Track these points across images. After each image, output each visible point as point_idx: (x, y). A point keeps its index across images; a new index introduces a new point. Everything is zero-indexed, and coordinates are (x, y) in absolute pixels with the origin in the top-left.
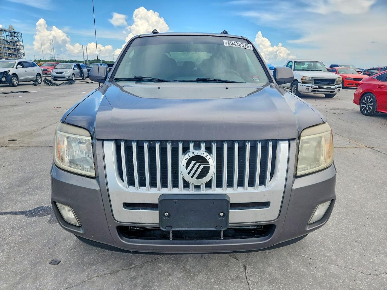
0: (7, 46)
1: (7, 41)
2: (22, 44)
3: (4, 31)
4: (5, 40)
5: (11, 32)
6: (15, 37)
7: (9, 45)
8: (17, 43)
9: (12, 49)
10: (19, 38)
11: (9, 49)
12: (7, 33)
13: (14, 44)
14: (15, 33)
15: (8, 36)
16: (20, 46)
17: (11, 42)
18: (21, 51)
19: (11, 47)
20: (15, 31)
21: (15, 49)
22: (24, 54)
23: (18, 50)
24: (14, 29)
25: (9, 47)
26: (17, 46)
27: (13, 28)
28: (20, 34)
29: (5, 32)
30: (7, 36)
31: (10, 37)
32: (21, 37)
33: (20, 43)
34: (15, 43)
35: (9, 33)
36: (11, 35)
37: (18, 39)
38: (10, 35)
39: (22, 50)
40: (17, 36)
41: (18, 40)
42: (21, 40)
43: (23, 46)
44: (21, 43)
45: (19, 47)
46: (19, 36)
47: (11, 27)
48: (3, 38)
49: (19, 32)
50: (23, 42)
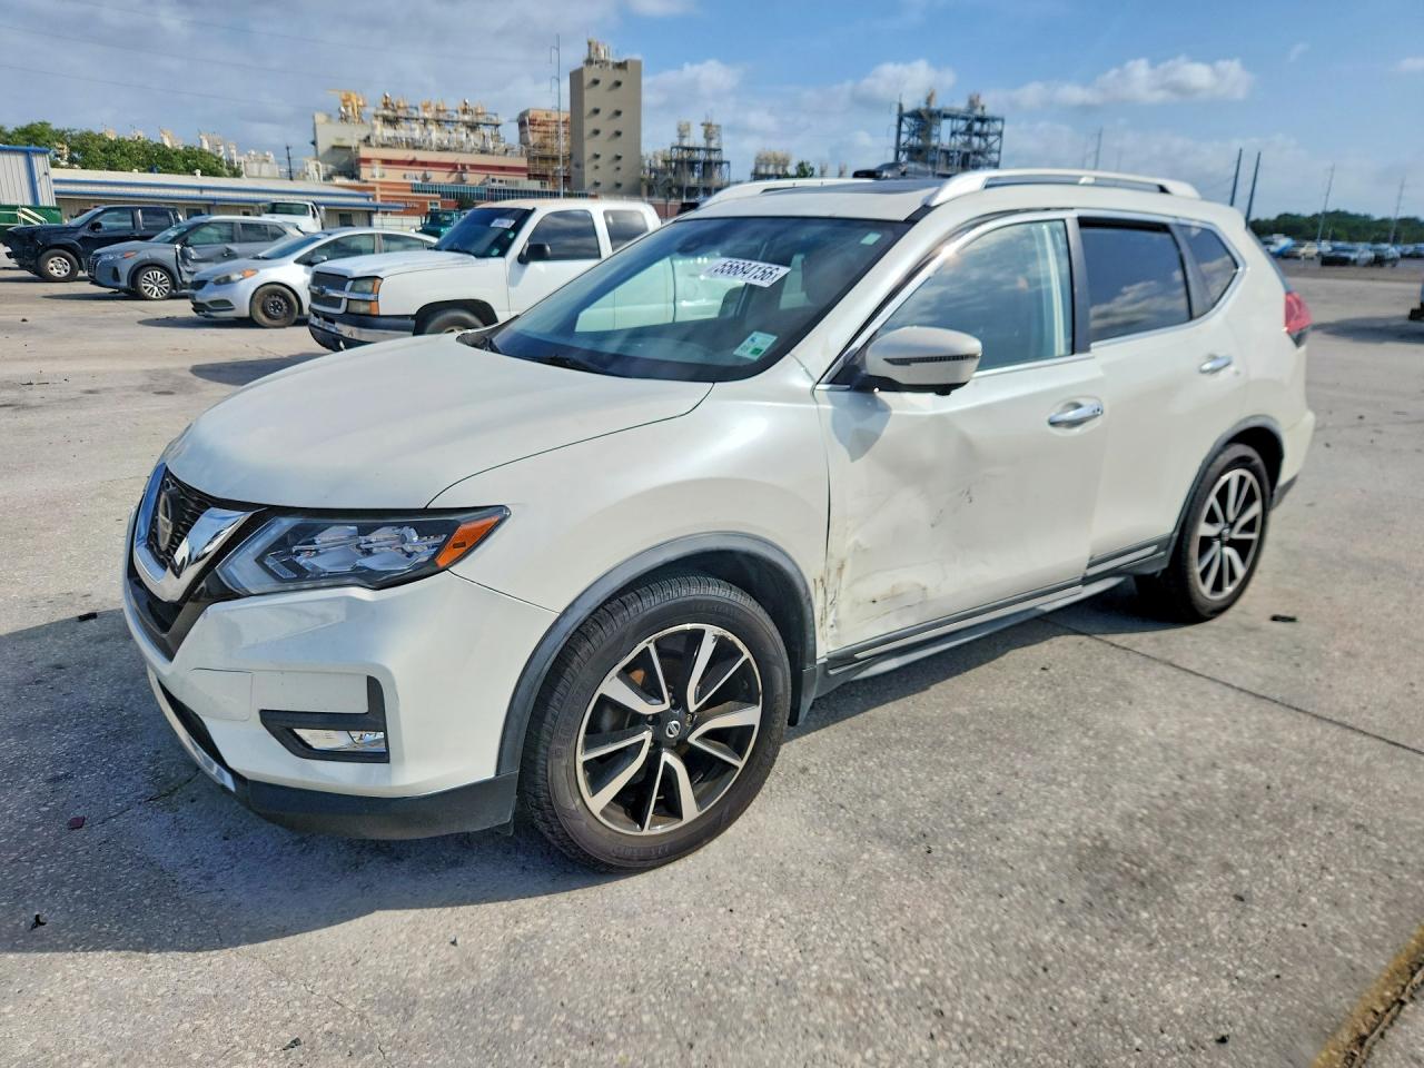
1: (947, 152)
2: (996, 159)
3: (946, 116)
4: (940, 147)
5: (967, 120)
6: (978, 134)
10: (991, 139)
12: (956, 125)
14: (982, 120)
15: (957, 133)
17: (959, 152)
20: (989, 112)
24: (983, 108)
28: (998, 125)
29: (947, 121)
31: (959, 137)
32: (1000, 134)
33: (988, 156)
34: (972, 157)
35: (963, 122)
36: (969, 128)
37: (986, 140)
38: (964, 129)
40: (985, 130)
41: (983, 144)
42: (996, 146)
44: (994, 157)
46: (991, 131)
47: (973, 104)
48: (934, 142)
49: (997, 114)
50: (999, 152)
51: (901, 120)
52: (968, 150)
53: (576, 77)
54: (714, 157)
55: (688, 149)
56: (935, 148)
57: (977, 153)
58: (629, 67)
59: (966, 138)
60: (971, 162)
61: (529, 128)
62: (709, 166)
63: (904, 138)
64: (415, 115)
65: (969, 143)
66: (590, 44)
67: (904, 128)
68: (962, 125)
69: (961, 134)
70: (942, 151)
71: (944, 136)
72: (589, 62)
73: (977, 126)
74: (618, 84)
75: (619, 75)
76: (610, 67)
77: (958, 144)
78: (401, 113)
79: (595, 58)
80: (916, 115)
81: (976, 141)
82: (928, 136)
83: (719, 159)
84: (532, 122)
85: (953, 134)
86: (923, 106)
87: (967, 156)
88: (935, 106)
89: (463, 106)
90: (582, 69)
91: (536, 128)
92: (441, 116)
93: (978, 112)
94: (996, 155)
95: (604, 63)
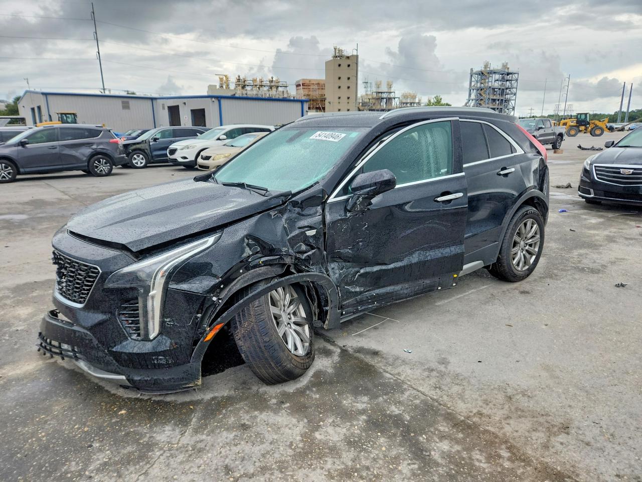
0: (492, 97)
1: (494, 89)
2: (515, 91)
3: (495, 73)
5: (503, 74)
6: (507, 81)
7: (495, 95)
8: (508, 91)
10: (513, 82)
11: (494, 100)
12: (497, 76)
13: (503, 91)
14: (508, 74)
15: (497, 80)
16: (511, 95)
17: (499, 89)
18: (510, 104)
19: (497, 97)
20: (510, 71)
21: (502, 100)
22: (513, 109)
23: (507, 101)
24: (508, 69)
25: (495, 98)
26: (507, 96)
27: (508, 66)
28: (516, 75)
29: (494, 75)
30: (495, 81)
31: (500, 83)
32: (517, 80)
33: (512, 90)
34: (505, 91)
35: (501, 75)
36: (503, 78)
37: (511, 83)
38: (500, 78)
39: (513, 102)
40: (511, 78)
41: (510, 85)
42: (515, 85)
43: (515, 94)
45: (508, 97)
46: (513, 79)
47: (505, 66)
48: (490, 84)
49: (515, 72)
50: (517, 88)
51: (472, 76)
53: (328, 65)
54: (392, 95)
55: (379, 93)
56: (490, 87)
57: (506, 89)
58: (353, 58)
60: (505, 93)
61: (301, 87)
62: (389, 100)
63: (473, 84)
65: (504, 84)
66: (335, 49)
67: (473, 78)
69: (500, 81)
70: (492, 88)
71: (494, 82)
72: (335, 57)
73: (506, 77)
74: (349, 66)
75: (349, 62)
76: (345, 58)
77: (498, 85)
79: (337, 54)
80: (481, 74)
81: (506, 83)
82: (485, 82)
83: (394, 96)
84: (303, 85)
86: (483, 69)
87: (503, 89)
88: (489, 68)
89: (271, 79)
91: (306, 87)
93: (506, 71)
94: (515, 89)
95: (341, 57)
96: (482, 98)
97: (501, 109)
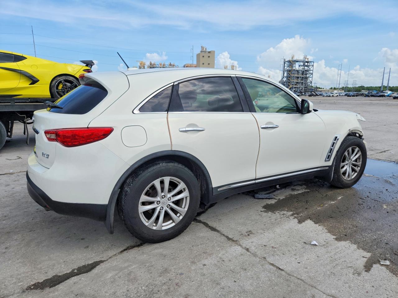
1: (298, 71)
3: (297, 61)
5: (303, 62)
6: (306, 66)
7: (298, 74)
9: (300, 77)
10: (310, 67)
11: (298, 77)
14: (308, 62)
16: (309, 75)
17: (301, 71)
18: (309, 79)
19: (300, 75)
20: (309, 60)
21: (303, 77)
22: (311, 82)
23: (306, 78)
24: (308, 59)
26: (306, 75)
27: (307, 57)
28: (312, 63)
32: (313, 66)
33: (309, 71)
36: (304, 64)
38: (302, 65)
39: (311, 79)
40: (309, 65)
41: (308, 68)
42: (312, 69)
43: (312, 74)
44: (311, 72)
46: (310, 65)
47: (305, 58)
48: (294, 68)
49: (311, 61)
51: (285, 63)
52: (303, 70)
53: (198, 56)
56: (294, 70)
57: (306, 71)
58: (212, 53)
59: (303, 67)
60: (305, 73)
63: (286, 67)
64: (158, 67)
65: (304, 68)
66: (202, 47)
67: (285, 64)
68: (302, 64)
69: (301, 66)
70: (296, 71)
72: (202, 52)
73: (306, 64)
74: (209, 57)
75: (209, 55)
76: (207, 53)
77: (301, 69)
78: (155, 66)
80: (289, 61)
81: (306, 68)
82: (292, 67)
85: (299, 66)
86: (291, 59)
87: (303, 71)
88: (295, 59)
89: (170, 64)
90: (199, 54)
92: (164, 66)
93: (307, 60)
94: (312, 71)
95: (205, 52)
96: (290, 76)
97: (303, 82)
